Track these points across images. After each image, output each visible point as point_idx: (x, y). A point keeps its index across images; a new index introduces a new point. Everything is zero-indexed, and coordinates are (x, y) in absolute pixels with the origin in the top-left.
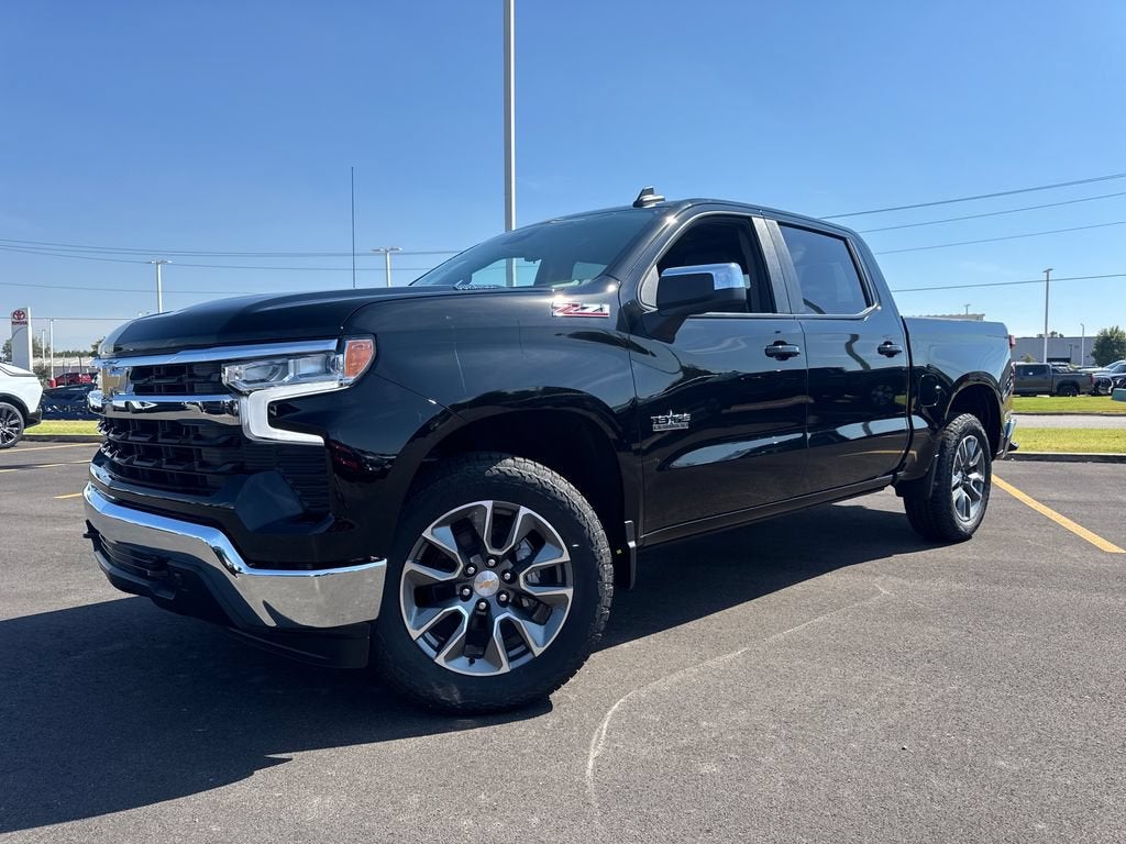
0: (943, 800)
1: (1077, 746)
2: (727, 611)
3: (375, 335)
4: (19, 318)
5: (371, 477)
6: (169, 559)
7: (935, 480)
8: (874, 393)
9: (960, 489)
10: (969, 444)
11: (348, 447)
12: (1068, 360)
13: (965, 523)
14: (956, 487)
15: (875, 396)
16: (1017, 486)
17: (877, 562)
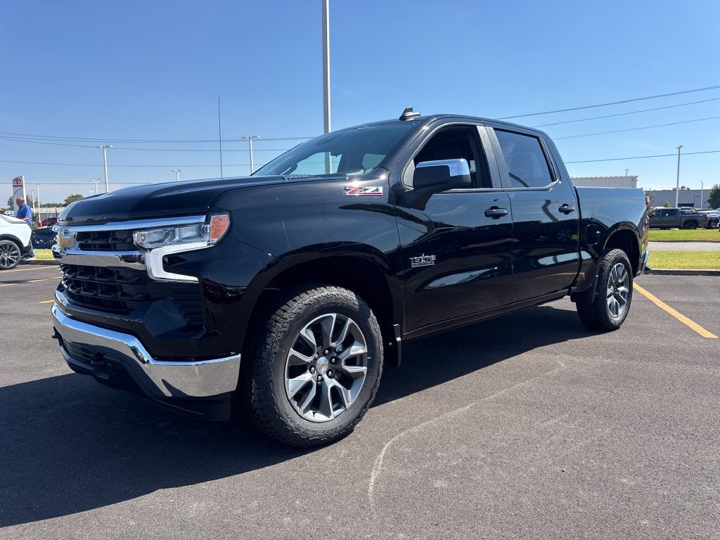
0: (585, 505)
1: (674, 469)
2: (459, 378)
3: (230, 212)
4: (17, 183)
5: (230, 300)
6: (105, 354)
7: (596, 291)
8: (559, 234)
9: (612, 297)
10: (619, 268)
11: (215, 283)
12: (692, 205)
13: (615, 319)
14: (609, 296)
15: (559, 236)
16: (652, 292)
17: (557, 345)
